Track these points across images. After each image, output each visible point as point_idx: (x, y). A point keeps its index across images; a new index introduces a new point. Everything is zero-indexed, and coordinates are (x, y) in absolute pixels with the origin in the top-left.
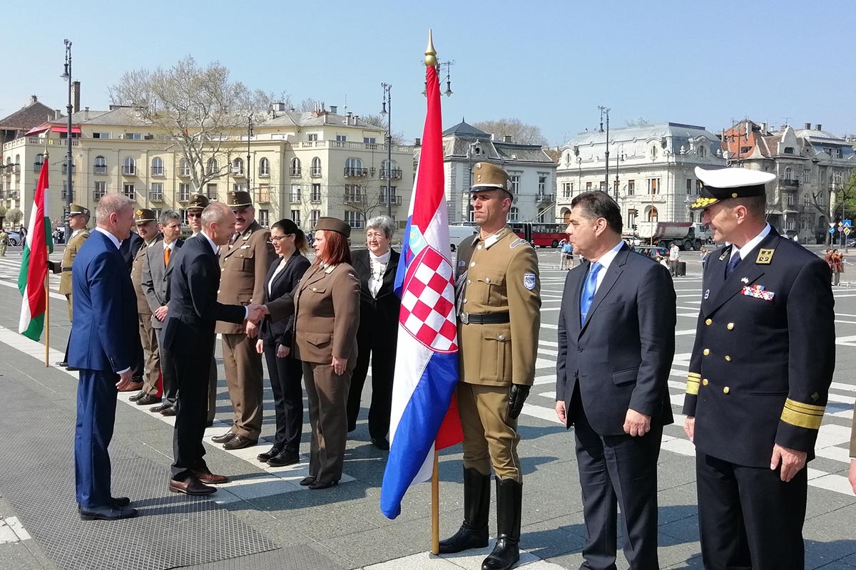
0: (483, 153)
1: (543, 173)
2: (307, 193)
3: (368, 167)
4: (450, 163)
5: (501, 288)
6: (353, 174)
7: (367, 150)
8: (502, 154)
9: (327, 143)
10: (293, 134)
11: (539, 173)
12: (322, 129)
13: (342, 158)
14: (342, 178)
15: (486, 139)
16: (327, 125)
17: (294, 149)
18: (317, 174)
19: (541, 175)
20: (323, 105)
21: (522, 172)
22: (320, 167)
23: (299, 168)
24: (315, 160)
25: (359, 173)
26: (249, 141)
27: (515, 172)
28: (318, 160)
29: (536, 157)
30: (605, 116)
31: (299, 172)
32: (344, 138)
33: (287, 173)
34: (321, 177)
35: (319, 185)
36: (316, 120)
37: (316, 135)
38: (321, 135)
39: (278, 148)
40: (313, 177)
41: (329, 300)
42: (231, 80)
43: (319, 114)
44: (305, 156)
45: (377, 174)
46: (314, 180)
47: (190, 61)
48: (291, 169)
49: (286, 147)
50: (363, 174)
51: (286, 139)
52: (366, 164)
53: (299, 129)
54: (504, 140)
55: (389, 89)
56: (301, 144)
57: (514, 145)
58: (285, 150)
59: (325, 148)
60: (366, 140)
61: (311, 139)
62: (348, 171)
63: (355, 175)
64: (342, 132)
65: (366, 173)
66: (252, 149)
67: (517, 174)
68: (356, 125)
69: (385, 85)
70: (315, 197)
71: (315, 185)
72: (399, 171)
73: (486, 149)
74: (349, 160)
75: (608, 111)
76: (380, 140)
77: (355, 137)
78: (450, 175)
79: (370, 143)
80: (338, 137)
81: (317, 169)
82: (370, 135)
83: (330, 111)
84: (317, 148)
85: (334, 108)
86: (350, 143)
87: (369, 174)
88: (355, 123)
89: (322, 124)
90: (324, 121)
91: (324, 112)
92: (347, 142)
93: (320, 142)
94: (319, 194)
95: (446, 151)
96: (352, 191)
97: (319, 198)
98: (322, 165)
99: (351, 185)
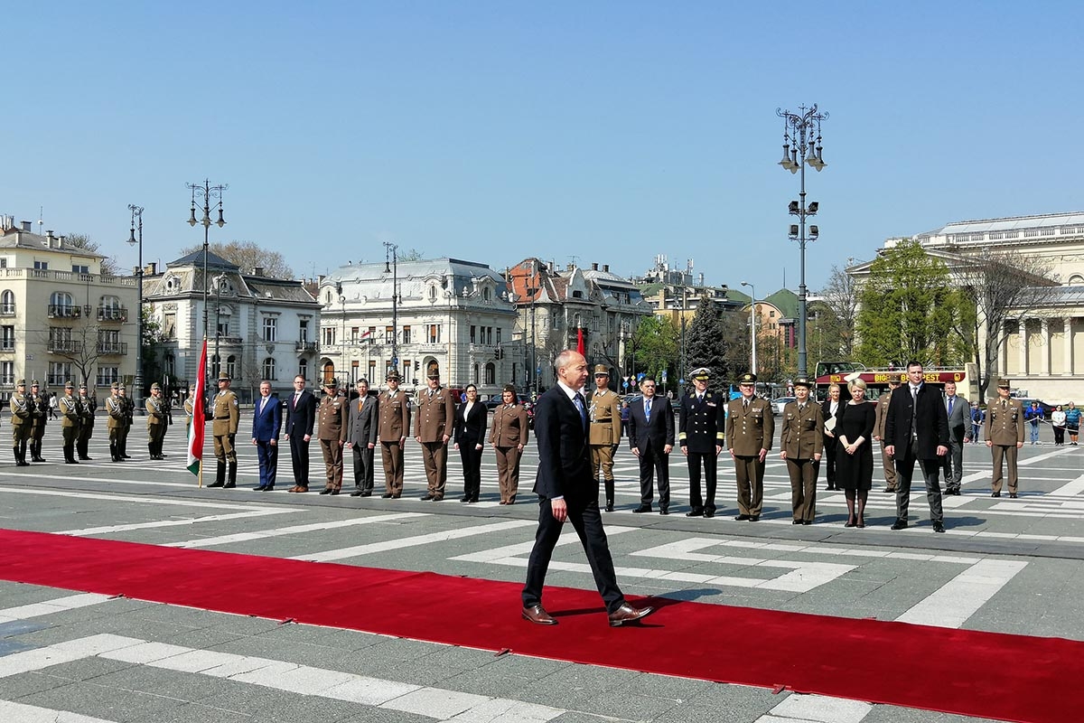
0: (231, 289)
1: (305, 316)
3: (82, 305)
4: (189, 301)
5: (609, 410)
6: (61, 315)
7: (82, 282)
8: (254, 291)
9: (25, 272)
11: (299, 315)
12: (14, 252)
13: (46, 290)
14: (46, 318)
15: (234, 271)
16: (23, 247)
18: (9, 312)
19: (302, 318)
20: (12, 219)
21: (279, 314)
22: (13, 303)
24: (5, 293)
25: (67, 311)
27: (271, 313)
28: (9, 294)
29: (296, 296)
30: (391, 254)
32: (45, 265)
34: (15, 317)
35: (12, 327)
36: (3, 240)
37: (4, 260)
38: (12, 260)
40: (2, 316)
41: (518, 420)
43: (7, 233)
45: (93, 314)
46: (3, 320)
50: (75, 314)
52: (78, 300)
54: (254, 273)
55: (140, 212)
57: (271, 281)
59: (20, 278)
60: (75, 268)
62: (54, 310)
63: (64, 314)
64: (41, 258)
65: (79, 312)
67: (274, 316)
68: (62, 248)
69: (134, 208)
70: (6, 343)
71: (5, 328)
72: (124, 311)
73: (234, 284)
74: (54, 295)
75: (395, 248)
76: (95, 269)
77: (60, 264)
78: (189, 316)
79: (80, 271)
80: (37, 264)
81: (9, 306)
82: (81, 262)
83: (22, 228)
84: (8, 278)
85: (27, 224)
86: (56, 272)
87: (83, 314)
88: (60, 245)
89: (12, 246)
90: (17, 242)
91: (14, 230)
92: (50, 271)
93: (12, 269)
94: (12, 339)
95: (181, 285)
96: (60, 335)
97: (12, 345)
98: (17, 301)
99: (58, 328)
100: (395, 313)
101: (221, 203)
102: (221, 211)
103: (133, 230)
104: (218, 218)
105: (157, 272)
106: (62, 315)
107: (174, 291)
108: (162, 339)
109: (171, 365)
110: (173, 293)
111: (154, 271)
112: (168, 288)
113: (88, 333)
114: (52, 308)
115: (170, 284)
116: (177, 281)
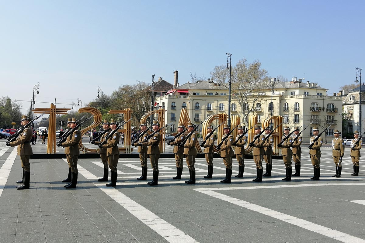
2: (292, 118)
3: (322, 106)
4: (359, 105)
7: (321, 99)
9: (302, 96)
10: (284, 92)
12: (298, 89)
13: (310, 102)
14: (309, 113)
16: (301, 87)
17: (285, 99)
18: (297, 110)
20: (296, 78)
22: (298, 107)
23: (288, 107)
24: (296, 103)
25: (317, 109)
26: (272, 95)
28: (297, 104)
31: (288, 109)
32: (308, 93)
33: (282, 110)
34: (299, 111)
35: (298, 115)
36: (293, 85)
37: (294, 93)
38: (297, 92)
39: (278, 98)
40: (295, 111)
42: (261, 69)
43: (295, 83)
44: (291, 102)
45: (325, 110)
46: (295, 113)
47: (245, 60)
48: (284, 108)
49: (281, 98)
50: (319, 110)
51: (281, 94)
52: (320, 105)
53: (286, 89)
55: (360, 70)
56: (289, 96)
59: (301, 98)
60: (318, 94)
61: (292, 94)
64: (307, 91)
66: (273, 98)
68: (313, 87)
69: (357, 69)
70: (296, 120)
71: (296, 115)
72: (336, 109)
74: (312, 104)
76: (324, 94)
77: (313, 93)
80: (305, 93)
81: (297, 108)
82: (319, 92)
83: (299, 81)
84: (297, 98)
85: (300, 79)
86: (313, 95)
87: (322, 110)
88: (312, 86)
89: (297, 87)
90: (299, 86)
91: (297, 82)
92: (309, 95)
93: (298, 95)
94: (298, 119)
95: (355, 99)
97: (298, 121)
98: (300, 106)
99: (313, 115)
103: (357, 77)
105: (343, 94)
106: (315, 111)
107: (352, 101)
108: (347, 119)
109: (351, 129)
112: (350, 100)
113: (323, 116)
114: (312, 109)
116: (354, 97)
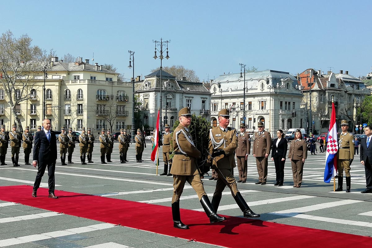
0: (172, 87)
1: (204, 98)
2: (74, 109)
3: (110, 95)
4: (154, 92)
5: (348, 142)
7: (110, 85)
8: (182, 87)
9: (87, 81)
10: (65, 75)
11: (202, 98)
12: (83, 73)
13: (95, 89)
14: (95, 101)
15: (173, 79)
16: (86, 70)
17: (66, 84)
18: (81, 98)
19: (203, 99)
20: (82, 59)
21: (193, 97)
22: (82, 95)
23: (70, 95)
24: (79, 90)
25: (104, 98)
26: (45, 79)
27: (189, 97)
28: (81, 91)
29: (201, 89)
30: (243, 69)
31: (70, 97)
32: (95, 78)
33: (63, 98)
34: (83, 100)
35: (82, 105)
36: (78, 68)
37: (78, 76)
38: (82, 76)
39: (57, 84)
40: (78, 100)
41: (302, 147)
42: (32, 45)
43: (80, 64)
44: (73, 88)
45: (114, 99)
46: (78, 102)
47: (10, 34)
48: (65, 96)
49: (62, 83)
50: (107, 99)
51: (61, 78)
52: (108, 93)
53: (69, 73)
54: (182, 80)
55: (133, 54)
56: (71, 81)
57: (188, 83)
58: (61, 85)
59: (85, 83)
60: (107, 79)
61: (75, 79)
62: (98, 97)
63: (103, 99)
64: (93, 75)
65: (108, 98)
66: (46, 83)
67: (190, 99)
68: (101, 70)
69: (131, 52)
70: (80, 112)
71: (79, 105)
72: (127, 97)
73: (174, 85)
74: (98, 91)
75: (245, 66)
76: (115, 79)
77: (101, 77)
78: (154, 99)
79: (109, 80)
80: (91, 77)
81: (81, 96)
82: (109, 76)
83: (86, 62)
84: (80, 84)
85: (87, 60)
86: (99, 81)
87: (110, 99)
88: (101, 69)
89: (82, 70)
90: (84, 68)
91: (83, 63)
92: (97, 80)
93: (82, 80)
94: (82, 110)
95: (151, 86)
96: (101, 108)
97: (82, 112)
98: (83, 94)
99: (100, 105)
100: (244, 96)
101: (167, 48)
102: (167, 52)
103: (130, 62)
104: (166, 55)
105: (141, 80)
106: (101, 99)
107: (148, 88)
108: (143, 109)
109: (147, 120)
110: (148, 89)
111: (139, 79)
112: (145, 87)
113: (112, 107)
114: (98, 96)
115: (146, 85)
116: (149, 84)
